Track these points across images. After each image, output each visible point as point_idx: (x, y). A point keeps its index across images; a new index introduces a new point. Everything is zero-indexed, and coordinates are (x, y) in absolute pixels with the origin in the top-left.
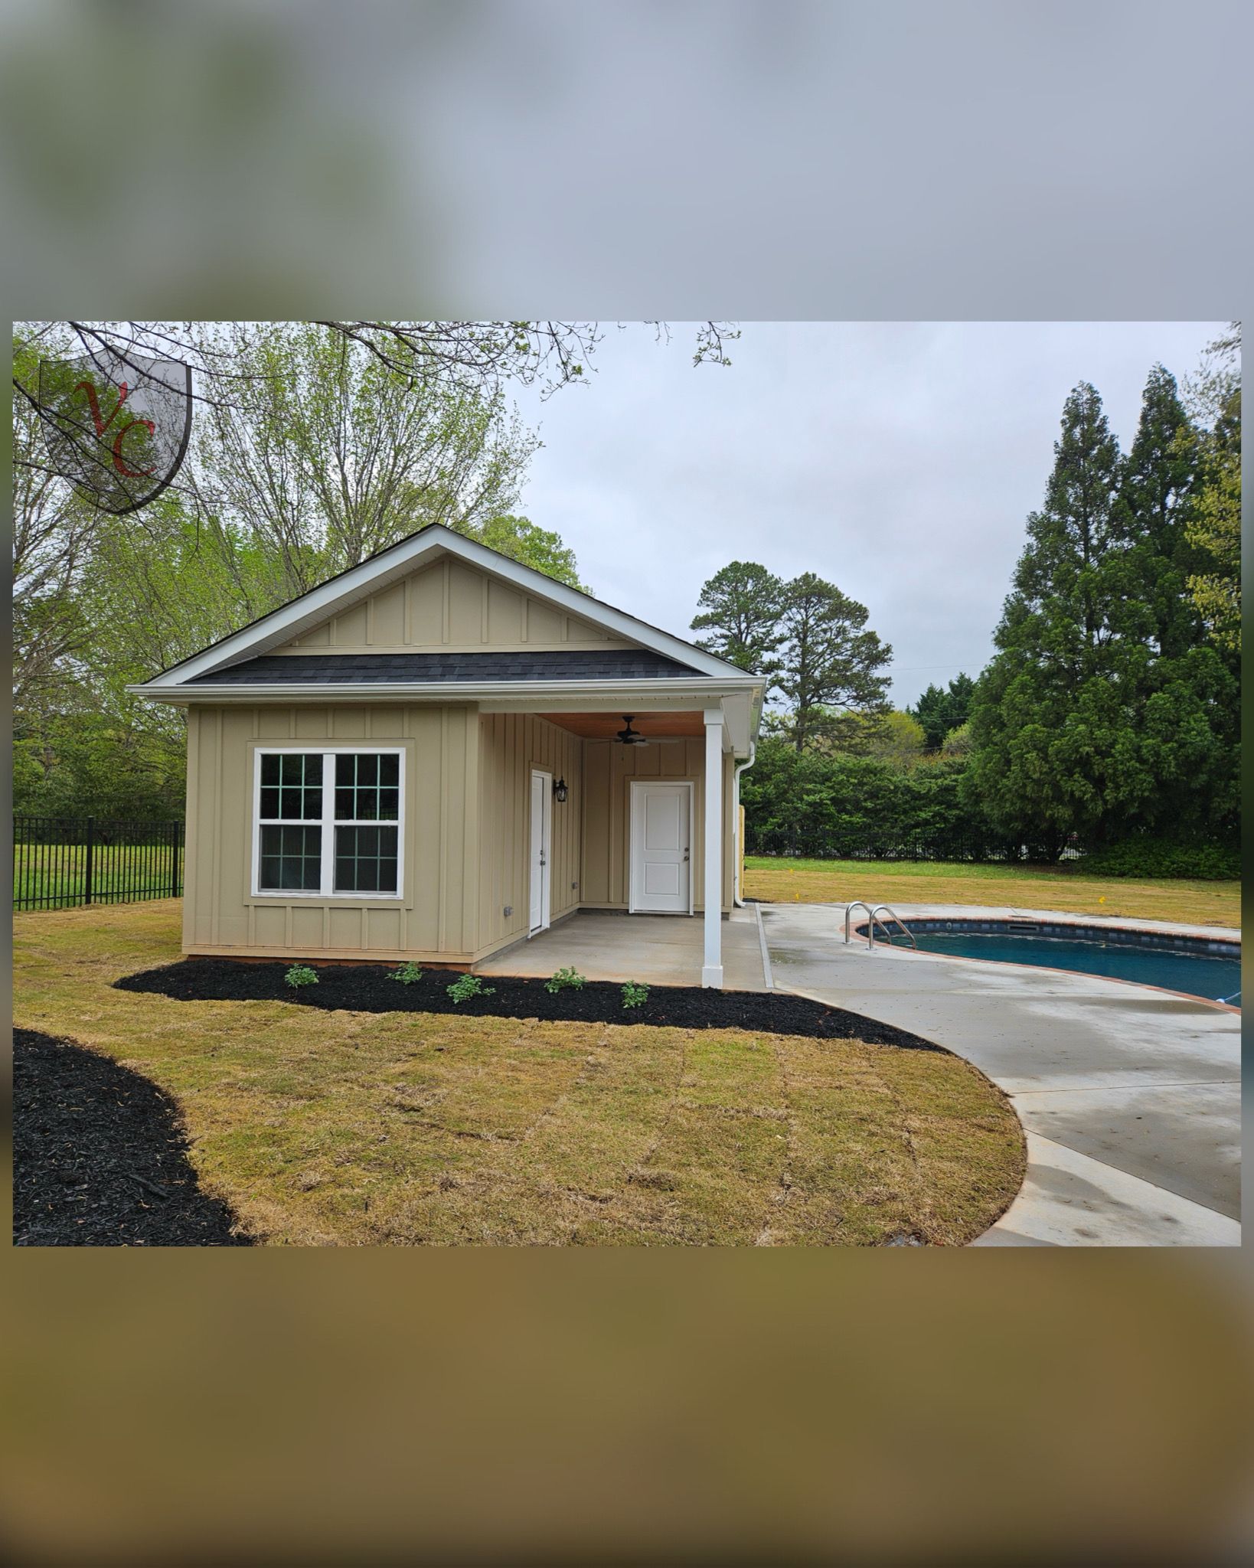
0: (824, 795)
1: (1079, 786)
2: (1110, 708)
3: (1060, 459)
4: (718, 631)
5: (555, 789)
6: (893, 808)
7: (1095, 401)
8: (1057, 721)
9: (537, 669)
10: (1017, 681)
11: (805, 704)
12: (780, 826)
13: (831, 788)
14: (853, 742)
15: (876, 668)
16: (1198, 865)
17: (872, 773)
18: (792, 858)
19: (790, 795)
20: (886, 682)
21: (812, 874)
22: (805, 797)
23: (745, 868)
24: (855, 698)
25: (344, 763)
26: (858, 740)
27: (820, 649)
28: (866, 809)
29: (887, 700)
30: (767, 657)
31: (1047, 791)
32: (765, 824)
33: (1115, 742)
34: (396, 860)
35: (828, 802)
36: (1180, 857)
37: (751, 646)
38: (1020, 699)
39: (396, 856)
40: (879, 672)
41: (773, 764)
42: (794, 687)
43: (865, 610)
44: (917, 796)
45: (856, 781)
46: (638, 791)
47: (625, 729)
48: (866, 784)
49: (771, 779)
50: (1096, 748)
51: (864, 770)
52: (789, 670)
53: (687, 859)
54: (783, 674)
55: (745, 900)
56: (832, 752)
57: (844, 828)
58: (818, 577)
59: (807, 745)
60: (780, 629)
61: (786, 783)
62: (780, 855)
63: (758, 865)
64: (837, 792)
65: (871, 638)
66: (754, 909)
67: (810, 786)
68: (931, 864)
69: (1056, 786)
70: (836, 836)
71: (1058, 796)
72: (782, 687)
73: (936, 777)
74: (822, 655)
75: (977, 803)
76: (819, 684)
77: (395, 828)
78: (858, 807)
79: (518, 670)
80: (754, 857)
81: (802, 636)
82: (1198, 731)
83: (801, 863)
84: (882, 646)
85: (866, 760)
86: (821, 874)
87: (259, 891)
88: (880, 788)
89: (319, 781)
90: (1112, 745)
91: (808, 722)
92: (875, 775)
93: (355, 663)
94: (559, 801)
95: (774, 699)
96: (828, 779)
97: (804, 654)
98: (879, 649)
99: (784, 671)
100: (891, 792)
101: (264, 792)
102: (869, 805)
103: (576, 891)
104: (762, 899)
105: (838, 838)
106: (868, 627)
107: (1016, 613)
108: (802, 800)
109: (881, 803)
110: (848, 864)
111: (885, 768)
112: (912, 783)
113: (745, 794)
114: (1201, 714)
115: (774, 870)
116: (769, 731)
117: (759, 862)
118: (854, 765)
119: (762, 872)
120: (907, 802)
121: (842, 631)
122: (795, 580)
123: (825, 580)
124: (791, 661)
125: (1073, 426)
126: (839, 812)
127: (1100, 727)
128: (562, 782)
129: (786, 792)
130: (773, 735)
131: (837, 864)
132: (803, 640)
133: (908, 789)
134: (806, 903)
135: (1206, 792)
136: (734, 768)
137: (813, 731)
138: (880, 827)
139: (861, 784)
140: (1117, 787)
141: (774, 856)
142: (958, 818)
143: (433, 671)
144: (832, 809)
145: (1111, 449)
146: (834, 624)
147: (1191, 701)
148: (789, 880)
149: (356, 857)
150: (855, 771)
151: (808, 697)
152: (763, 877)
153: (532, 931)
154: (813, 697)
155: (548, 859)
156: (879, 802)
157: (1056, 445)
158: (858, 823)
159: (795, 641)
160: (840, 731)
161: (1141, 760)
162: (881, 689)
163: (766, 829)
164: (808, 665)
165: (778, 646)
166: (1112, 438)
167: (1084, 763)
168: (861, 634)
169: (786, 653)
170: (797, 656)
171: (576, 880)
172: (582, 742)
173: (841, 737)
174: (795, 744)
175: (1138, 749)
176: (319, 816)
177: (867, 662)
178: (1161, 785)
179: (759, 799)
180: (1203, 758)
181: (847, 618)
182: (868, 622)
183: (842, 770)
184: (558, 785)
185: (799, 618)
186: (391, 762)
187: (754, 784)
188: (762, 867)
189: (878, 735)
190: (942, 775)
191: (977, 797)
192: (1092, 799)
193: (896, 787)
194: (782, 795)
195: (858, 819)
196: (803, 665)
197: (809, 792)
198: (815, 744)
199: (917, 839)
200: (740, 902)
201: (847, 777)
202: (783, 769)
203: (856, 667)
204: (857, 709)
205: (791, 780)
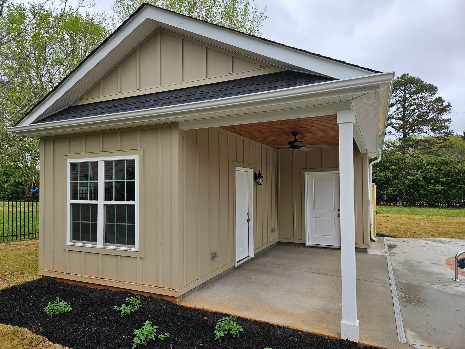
0: (419, 176)
5: (255, 178)
6: (458, 181)
11: (405, 134)
12: (395, 191)
13: (422, 172)
14: (431, 150)
15: (443, 115)
17: (445, 164)
18: (402, 207)
19: (400, 176)
20: (449, 120)
21: (415, 217)
22: (408, 177)
23: (377, 213)
24: (431, 130)
26: (434, 149)
27: (412, 108)
28: (442, 182)
29: (449, 129)
32: (387, 190)
34: (135, 226)
35: (421, 179)
39: (135, 223)
40: (444, 116)
41: (390, 162)
42: (399, 127)
43: (436, 87)
45: (436, 168)
46: (308, 176)
47: (293, 140)
48: (442, 170)
49: (389, 169)
51: (441, 163)
52: (397, 119)
53: (339, 216)
55: (378, 235)
56: (420, 155)
57: (430, 192)
58: (409, 75)
59: (407, 153)
61: (397, 170)
62: (395, 205)
63: (383, 211)
64: (426, 174)
65: (440, 100)
66: (383, 242)
67: (411, 172)
72: (393, 127)
74: (414, 110)
76: (412, 125)
77: (134, 206)
78: (437, 181)
79: (198, 96)
80: (381, 206)
81: (403, 103)
83: (407, 209)
84: (445, 104)
85: (440, 159)
86: (420, 217)
87: (70, 242)
88: (450, 172)
89: (97, 177)
91: (407, 142)
92: (447, 165)
94: (259, 184)
95: (389, 132)
96: (421, 168)
97: (404, 111)
98: (444, 105)
99: (394, 120)
100: (457, 173)
101: (72, 185)
102: (444, 180)
103: (275, 234)
104: (388, 234)
105: (427, 197)
106: (437, 95)
108: (406, 178)
109: (451, 179)
110: (434, 210)
111: (452, 161)
113: (376, 176)
115: (393, 214)
116: (387, 147)
117: (384, 209)
118: (435, 161)
119: (386, 215)
121: (423, 99)
122: (398, 78)
123: (413, 76)
124: (398, 115)
126: (427, 184)
128: (259, 174)
129: (397, 175)
130: (389, 149)
131: (428, 210)
132: (403, 105)
134: (416, 238)
136: (368, 163)
137: (410, 146)
138: (451, 191)
139: (439, 170)
141: (392, 205)
144: (424, 183)
148: (402, 221)
149: (116, 223)
150: (436, 164)
151: (407, 131)
152: (388, 219)
153: (238, 262)
154: (409, 130)
155: (252, 218)
156: (450, 178)
158: (438, 189)
159: (399, 106)
160: (424, 146)
162: (446, 124)
163: (387, 193)
164: (406, 116)
168: (434, 99)
169: (395, 112)
170: (401, 112)
171: (275, 226)
172: (277, 152)
173: (425, 148)
174: (401, 153)
176: (96, 198)
177: (438, 112)
179: (383, 178)
181: (426, 92)
182: (437, 93)
183: (428, 163)
184: (257, 175)
185: (401, 94)
186: (131, 164)
187: (380, 172)
188: (386, 212)
189: (445, 147)
193: (459, 171)
194: (395, 177)
195: (438, 187)
196: (404, 116)
197: (410, 175)
198: (411, 152)
200: (374, 238)
201: (431, 166)
202: (396, 164)
203: (431, 115)
204: (433, 135)
205: (400, 169)
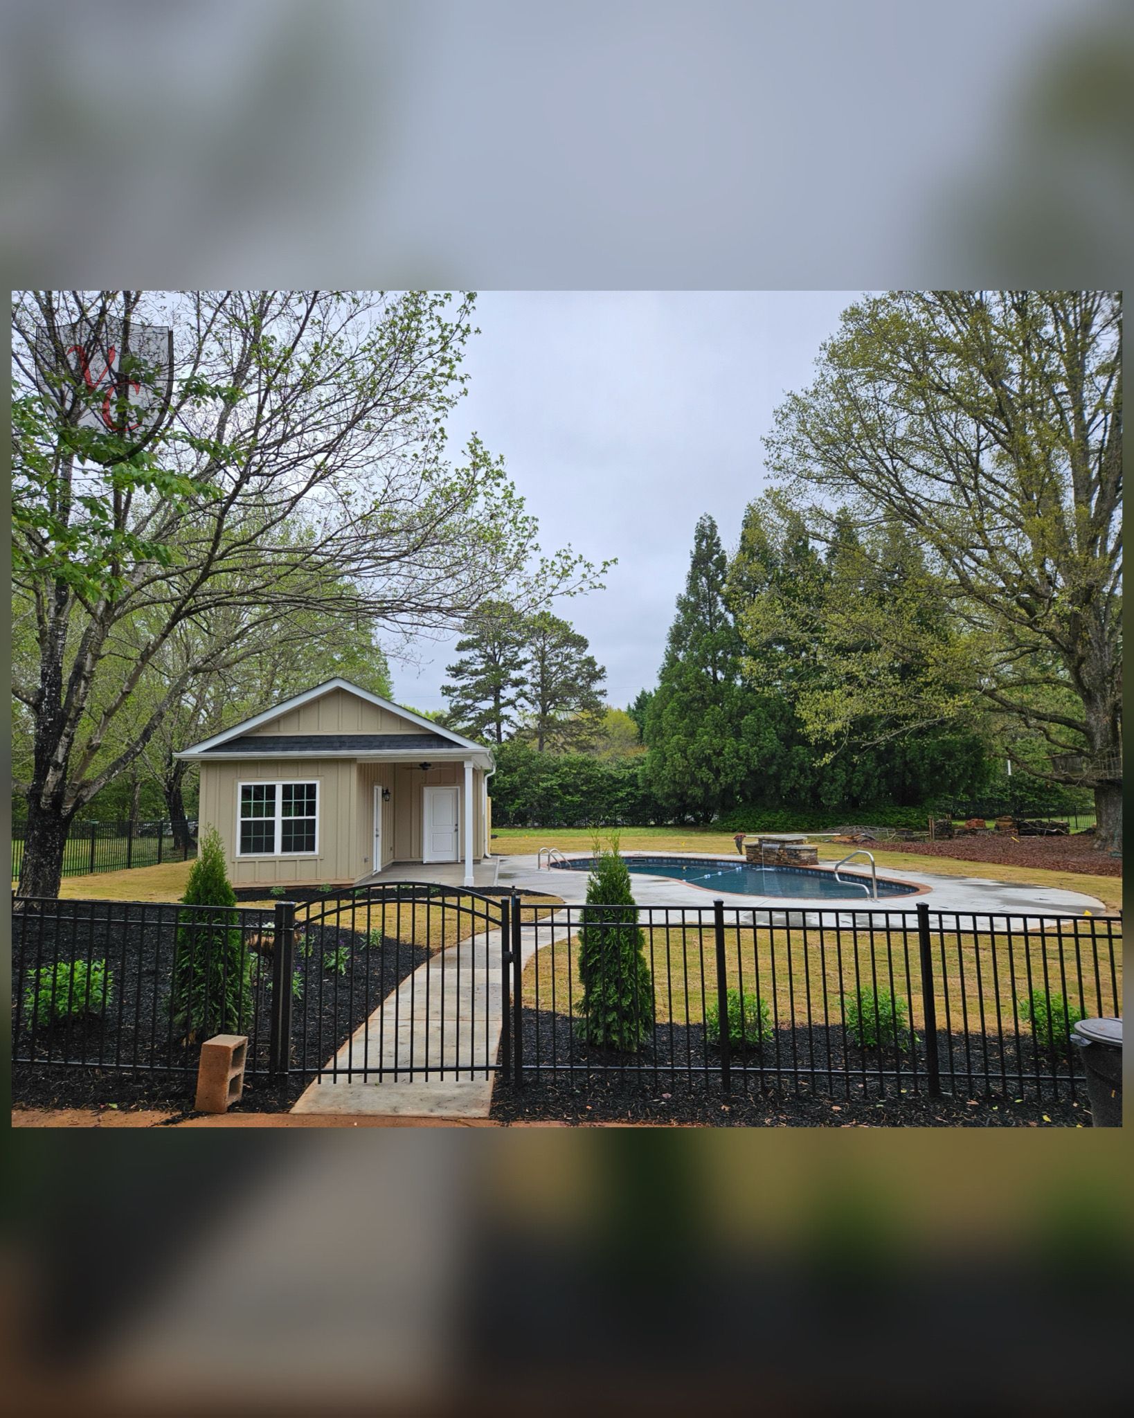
0: (554, 782)
1: (705, 774)
2: (722, 725)
3: (694, 562)
4: (477, 652)
5: (383, 794)
6: (601, 790)
7: (713, 527)
8: (692, 734)
9: (386, 743)
10: (669, 707)
11: (545, 710)
12: (524, 805)
13: (558, 776)
14: (581, 738)
15: (595, 684)
16: (775, 823)
17: (587, 765)
18: (532, 828)
19: (530, 783)
20: (602, 693)
22: (541, 784)
23: (492, 836)
24: (580, 706)
25: (286, 789)
26: (583, 737)
27: (554, 669)
28: (582, 791)
29: (603, 707)
30: (514, 675)
31: (688, 778)
33: (725, 746)
34: (315, 835)
35: (557, 787)
36: (767, 818)
37: (504, 665)
38: (671, 718)
40: (597, 686)
41: (518, 760)
42: (536, 697)
43: (586, 641)
44: (617, 781)
45: (576, 771)
46: (427, 791)
48: (582, 773)
49: (516, 772)
50: (714, 750)
51: (583, 762)
52: (532, 684)
53: (457, 830)
54: (527, 688)
55: (492, 854)
57: (568, 806)
59: (547, 741)
60: (524, 654)
61: (527, 774)
62: (524, 826)
63: (506, 834)
64: (563, 779)
65: (590, 662)
66: (496, 859)
67: (545, 776)
68: (625, 829)
69: (692, 775)
70: (563, 811)
71: (694, 781)
72: (527, 698)
73: (629, 768)
74: (556, 673)
75: (650, 786)
76: (555, 695)
77: (314, 820)
78: (577, 789)
80: (505, 829)
81: (541, 659)
82: (771, 741)
84: (598, 668)
87: (240, 855)
88: (592, 776)
89: (274, 798)
90: (723, 749)
91: (546, 723)
92: (589, 767)
93: (294, 740)
94: (385, 800)
95: (521, 706)
96: (557, 771)
97: (543, 673)
99: (528, 686)
100: (600, 778)
101: (243, 805)
102: (584, 788)
103: (392, 852)
104: (506, 853)
105: (565, 813)
106: (588, 653)
107: (672, 659)
108: (538, 786)
109: (593, 787)
110: (572, 831)
111: (595, 762)
112: (613, 772)
114: (772, 729)
115: (517, 837)
117: (508, 832)
118: (578, 758)
120: (610, 785)
121: (569, 656)
122: (535, 616)
124: (533, 678)
125: (701, 541)
126: (564, 794)
127: (715, 738)
128: (386, 791)
129: (527, 780)
130: (520, 734)
132: (542, 662)
133: (611, 776)
134: (528, 854)
135: (777, 777)
136: (483, 776)
137: (550, 730)
139: (579, 773)
140: (727, 775)
141: (520, 827)
142: (643, 795)
143: (335, 745)
144: (560, 792)
145: (722, 559)
146: (566, 650)
147: (767, 722)
148: (523, 842)
149: (293, 835)
150: (575, 764)
151: (547, 705)
152: (507, 841)
153: (374, 872)
154: (550, 704)
155: (380, 833)
156: (591, 786)
157: (691, 552)
158: (577, 801)
159: (536, 662)
160: (570, 731)
161: (740, 758)
162: (599, 699)
163: (513, 808)
164: (546, 681)
165: (523, 667)
166: (724, 552)
167: (708, 760)
168: (584, 658)
169: (530, 672)
170: (538, 673)
171: (392, 846)
173: (572, 735)
174: (537, 741)
175: (737, 751)
176: (273, 815)
177: (588, 679)
178: (751, 773)
179: (508, 786)
180: (773, 756)
181: (573, 646)
182: (588, 649)
183: (566, 764)
186: (312, 788)
187: (504, 775)
188: (508, 835)
190: (633, 766)
191: (649, 783)
192: (714, 782)
193: (603, 775)
194: (524, 783)
195: (576, 798)
196: (542, 680)
197: (544, 780)
199: (617, 811)
200: (488, 855)
201: (570, 768)
202: (525, 764)
203: (580, 682)
204: (582, 714)
205: (531, 772)
